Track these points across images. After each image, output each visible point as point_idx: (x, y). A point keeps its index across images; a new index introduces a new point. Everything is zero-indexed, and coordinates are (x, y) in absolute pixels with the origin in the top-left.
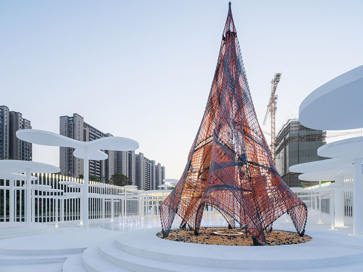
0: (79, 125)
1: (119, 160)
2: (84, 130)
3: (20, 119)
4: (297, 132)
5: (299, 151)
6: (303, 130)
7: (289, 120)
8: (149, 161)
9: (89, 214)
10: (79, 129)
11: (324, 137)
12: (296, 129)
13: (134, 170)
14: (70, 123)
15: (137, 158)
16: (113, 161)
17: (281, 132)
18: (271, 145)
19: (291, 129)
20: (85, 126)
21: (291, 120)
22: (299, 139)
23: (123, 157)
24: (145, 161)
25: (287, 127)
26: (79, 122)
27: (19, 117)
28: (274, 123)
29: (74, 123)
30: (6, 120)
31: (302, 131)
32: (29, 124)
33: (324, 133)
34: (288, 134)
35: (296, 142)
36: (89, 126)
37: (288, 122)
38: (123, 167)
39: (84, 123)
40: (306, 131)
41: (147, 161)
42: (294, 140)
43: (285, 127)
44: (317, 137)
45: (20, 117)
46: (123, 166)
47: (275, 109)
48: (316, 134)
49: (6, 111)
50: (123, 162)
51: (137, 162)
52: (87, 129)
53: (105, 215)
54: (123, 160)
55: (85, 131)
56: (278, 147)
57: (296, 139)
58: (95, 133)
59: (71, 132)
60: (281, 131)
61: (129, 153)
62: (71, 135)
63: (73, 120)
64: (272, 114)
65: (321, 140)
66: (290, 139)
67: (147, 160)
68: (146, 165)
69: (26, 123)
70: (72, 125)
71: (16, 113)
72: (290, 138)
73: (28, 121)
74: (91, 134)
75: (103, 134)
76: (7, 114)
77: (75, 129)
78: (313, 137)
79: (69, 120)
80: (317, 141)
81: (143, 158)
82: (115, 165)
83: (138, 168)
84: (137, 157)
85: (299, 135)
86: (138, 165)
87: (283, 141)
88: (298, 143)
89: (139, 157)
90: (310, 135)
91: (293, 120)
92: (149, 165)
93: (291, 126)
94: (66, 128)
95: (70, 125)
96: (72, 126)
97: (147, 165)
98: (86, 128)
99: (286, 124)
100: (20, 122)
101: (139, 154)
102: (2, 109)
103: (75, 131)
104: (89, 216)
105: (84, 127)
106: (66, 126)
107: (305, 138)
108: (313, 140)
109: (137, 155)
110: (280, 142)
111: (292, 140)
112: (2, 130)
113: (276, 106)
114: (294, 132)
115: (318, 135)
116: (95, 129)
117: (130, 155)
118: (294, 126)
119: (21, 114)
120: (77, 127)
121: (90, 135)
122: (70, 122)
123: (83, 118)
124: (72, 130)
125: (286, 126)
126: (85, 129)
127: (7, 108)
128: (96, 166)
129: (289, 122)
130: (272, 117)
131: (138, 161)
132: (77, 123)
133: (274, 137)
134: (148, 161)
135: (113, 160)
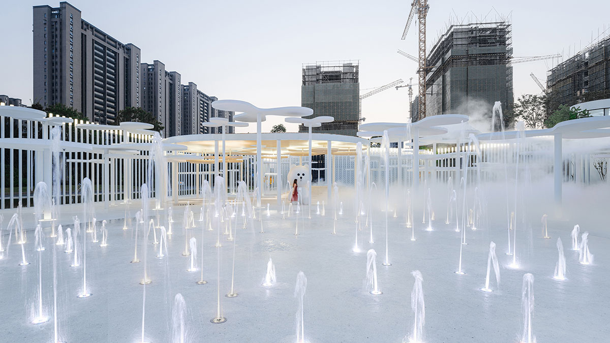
0: (72, 25)
1: (152, 93)
2: (82, 34)
4: (465, 48)
5: (467, 81)
6: (474, 44)
7: (452, 26)
8: (207, 98)
9: (96, 192)
10: (72, 32)
11: (509, 58)
12: (464, 43)
13: (180, 112)
14: (54, 20)
15: (185, 92)
16: (139, 95)
17: (437, 48)
18: (418, 71)
19: (455, 43)
20: (85, 26)
21: (455, 27)
22: (469, 60)
23: (159, 87)
24: (199, 98)
25: (446, 39)
26: (72, 18)
28: (425, 33)
29: (61, 20)
31: (473, 47)
33: (508, 51)
34: (450, 51)
35: (463, 65)
36: (92, 28)
37: (448, 31)
38: (159, 106)
39: (83, 21)
40: (479, 46)
41: (203, 98)
42: (459, 61)
43: (443, 39)
44: (498, 58)
46: (159, 104)
47: (426, 9)
48: (496, 52)
50: (159, 97)
51: (185, 99)
52: (89, 33)
53: (134, 194)
54: (159, 93)
55: (83, 37)
56: (431, 74)
57: (463, 60)
58: (104, 41)
59: (56, 36)
60: (435, 46)
61: (171, 82)
62: (56, 42)
63: (59, 15)
64: (421, 16)
65: (504, 64)
66: (453, 60)
67: (202, 96)
68: (201, 104)
70: (58, 23)
72: (453, 58)
74: (97, 43)
75: (120, 44)
77: (63, 31)
78: (491, 56)
79: (52, 14)
80: (498, 65)
81: (196, 93)
82: (145, 103)
83: (187, 109)
84: (185, 89)
85: (467, 53)
86: (187, 104)
87: (439, 64)
88: (466, 67)
89: (188, 89)
90: (486, 54)
91: (458, 27)
92: (207, 104)
93: (455, 36)
94: (46, 29)
95: (54, 24)
96: (58, 26)
97: (203, 105)
98: (85, 30)
99: (446, 34)
101: (188, 84)
103: (63, 35)
104: (96, 196)
105: (82, 28)
106: (45, 24)
107: (478, 59)
108: (490, 62)
109: (185, 86)
110: (434, 65)
111: (455, 61)
113: (427, 3)
114: (459, 47)
115: (499, 53)
116: (104, 35)
117: (173, 86)
118: (460, 36)
120: (68, 28)
121: (95, 45)
122: (54, 17)
123: (80, 12)
124: (58, 33)
125: (445, 37)
126: (84, 32)
128: (107, 102)
129: (452, 30)
130: (420, 22)
131: (187, 97)
132: (68, 21)
133: (423, 57)
134: (205, 97)
135: (140, 92)
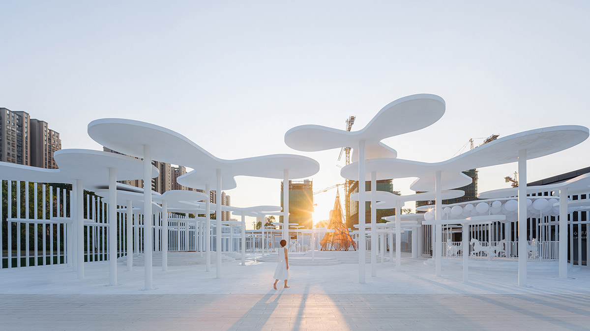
3: (45, 130)
27: (44, 127)
30: (25, 130)
32: (58, 137)
45: (46, 127)
49: (27, 118)
69: (54, 135)
71: (39, 121)
73: (57, 133)
76: (27, 123)
100: (45, 133)
102: (21, 116)
112: (20, 143)
119: (47, 123)
127: (28, 114)
